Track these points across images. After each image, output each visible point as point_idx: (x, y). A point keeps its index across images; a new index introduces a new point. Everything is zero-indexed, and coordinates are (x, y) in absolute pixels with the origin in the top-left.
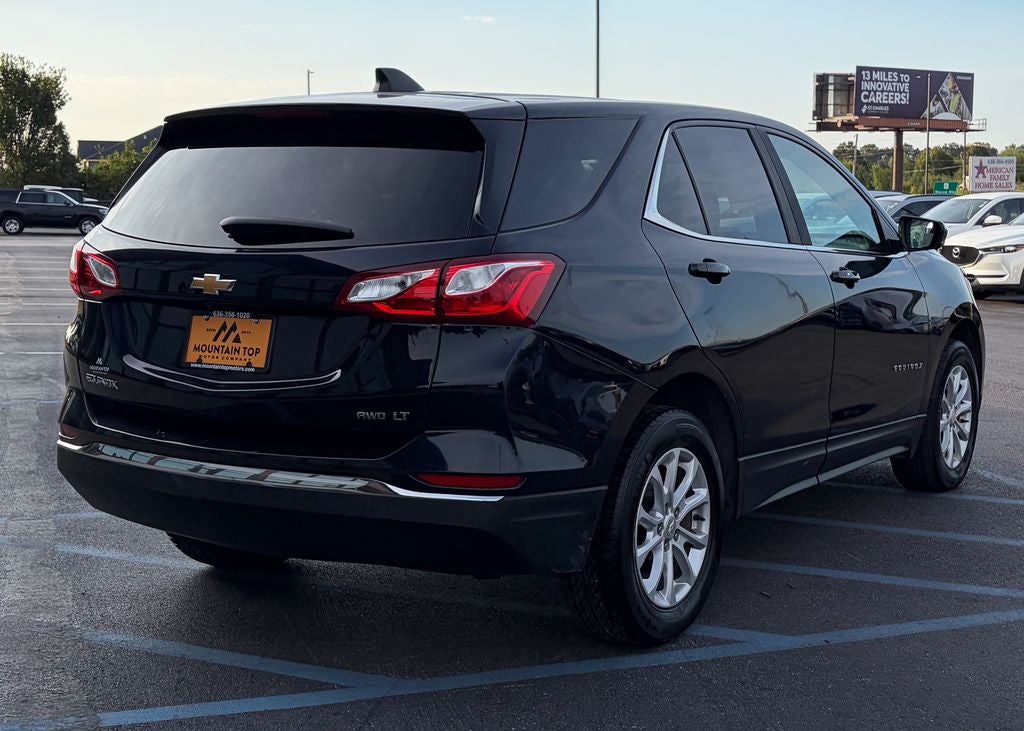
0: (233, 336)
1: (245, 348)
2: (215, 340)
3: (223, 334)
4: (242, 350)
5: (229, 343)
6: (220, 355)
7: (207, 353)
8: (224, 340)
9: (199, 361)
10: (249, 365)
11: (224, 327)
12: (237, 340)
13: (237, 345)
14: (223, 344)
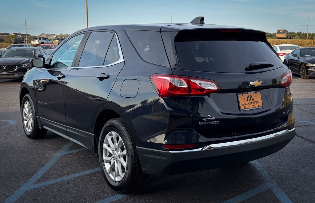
0: (252, 99)
1: (256, 102)
2: (247, 101)
3: (249, 99)
4: (255, 102)
5: (251, 101)
6: (250, 105)
7: (246, 105)
8: (250, 101)
9: (245, 108)
10: (259, 106)
11: (248, 97)
12: (253, 100)
13: (253, 101)
14: (250, 102)
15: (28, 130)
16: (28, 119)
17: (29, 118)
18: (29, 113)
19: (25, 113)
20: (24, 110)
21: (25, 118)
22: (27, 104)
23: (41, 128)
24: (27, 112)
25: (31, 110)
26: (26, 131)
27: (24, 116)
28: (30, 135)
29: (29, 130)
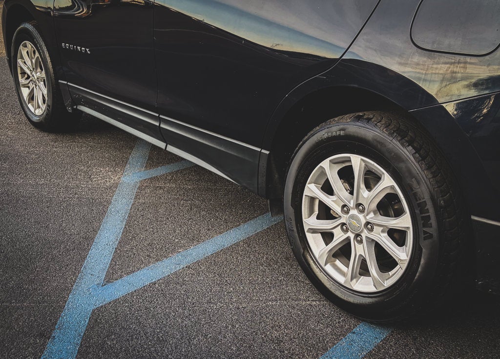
15: (35, 110)
16: (31, 86)
17: (35, 82)
18: (35, 69)
19: (21, 68)
20: (19, 61)
21: (22, 81)
22: (26, 46)
23: (73, 109)
24: (28, 68)
25: (40, 64)
26: (28, 112)
27: (20, 76)
28: (41, 121)
29: (38, 111)
